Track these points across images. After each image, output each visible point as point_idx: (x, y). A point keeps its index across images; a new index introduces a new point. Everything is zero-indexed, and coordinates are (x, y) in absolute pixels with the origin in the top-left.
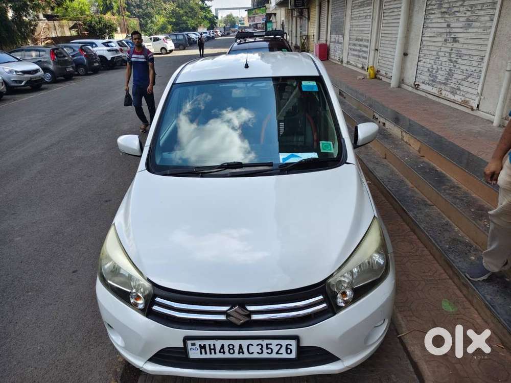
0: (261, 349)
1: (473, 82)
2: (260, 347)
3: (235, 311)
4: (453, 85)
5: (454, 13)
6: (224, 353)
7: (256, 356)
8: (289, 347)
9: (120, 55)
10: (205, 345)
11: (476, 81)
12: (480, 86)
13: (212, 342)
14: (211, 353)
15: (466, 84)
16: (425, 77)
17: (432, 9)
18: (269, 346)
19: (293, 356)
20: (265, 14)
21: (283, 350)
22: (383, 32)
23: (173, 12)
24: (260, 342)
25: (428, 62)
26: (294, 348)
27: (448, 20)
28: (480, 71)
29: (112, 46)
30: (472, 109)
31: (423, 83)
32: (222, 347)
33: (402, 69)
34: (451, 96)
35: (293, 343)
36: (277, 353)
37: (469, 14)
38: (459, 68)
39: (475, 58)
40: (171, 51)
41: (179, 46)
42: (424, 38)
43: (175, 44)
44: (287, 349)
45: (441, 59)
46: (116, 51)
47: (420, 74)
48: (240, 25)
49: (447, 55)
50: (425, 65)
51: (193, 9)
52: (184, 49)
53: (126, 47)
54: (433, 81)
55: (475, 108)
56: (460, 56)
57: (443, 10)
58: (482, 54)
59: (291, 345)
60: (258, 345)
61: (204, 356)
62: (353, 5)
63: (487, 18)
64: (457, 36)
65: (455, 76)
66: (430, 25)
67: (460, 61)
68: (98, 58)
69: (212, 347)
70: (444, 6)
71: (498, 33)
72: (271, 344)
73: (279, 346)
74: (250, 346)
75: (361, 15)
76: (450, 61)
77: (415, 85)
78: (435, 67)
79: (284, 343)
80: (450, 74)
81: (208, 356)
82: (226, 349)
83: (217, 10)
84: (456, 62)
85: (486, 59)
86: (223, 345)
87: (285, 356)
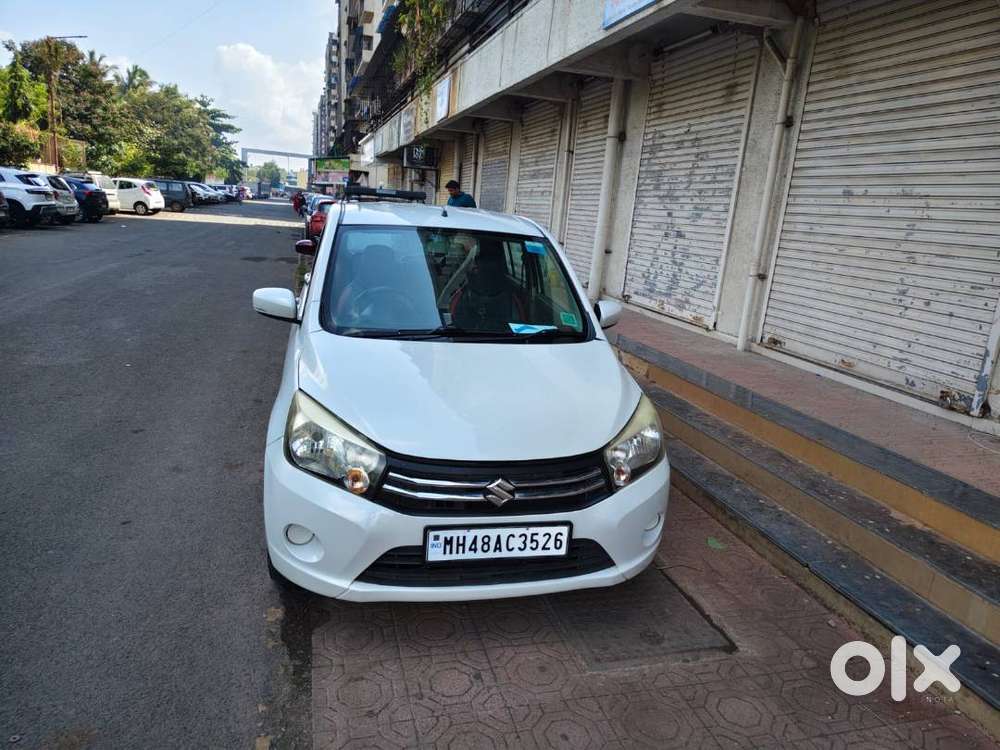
0: (524, 543)
1: (707, 292)
2: (523, 538)
3: (498, 486)
4: (679, 297)
5: (677, 198)
6: (475, 550)
7: (516, 554)
8: (559, 537)
9: (53, 203)
10: (452, 538)
11: (710, 290)
12: (717, 296)
13: (461, 533)
14: (457, 552)
15: (696, 294)
16: (638, 285)
17: (646, 190)
18: (535, 538)
19: (563, 551)
20: (347, 170)
21: (551, 544)
22: (572, 217)
23: (157, 142)
24: (522, 530)
25: (641, 264)
26: (564, 539)
27: (668, 206)
28: (716, 277)
29: (38, 185)
30: (707, 329)
31: (636, 293)
32: (475, 541)
33: (604, 272)
34: (676, 312)
35: (564, 530)
36: (544, 548)
37: (697, 200)
38: (687, 273)
39: (708, 260)
40: (156, 211)
41: (172, 204)
42: (634, 230)
43: (165, 199)
44: (556, 540)
45: (661, 259)
46: (46, 194)
47: (632, 280)
48: (287, 185)
49: (669, 254)
50: (638, 268)
51: (198, 142)
52: (182, 211)
53: (65, 189)
54: (651, 291)
55: (711, 327)
56: (687, 256)
57: (662, 193)
58: (717, 254)
59: (561, 534)
60: (520, 536)
61: (448, 557)
62: (522, 174)
63: (721, 208)
64: (683, 229)
65: (682, 283)
66: (643, 212)
67: (686, 263)
68: (6, 204)
69: (461, 542)
70: (662, 187)
71: (736, 227)
72: (537, 534)
73: (547, 537)
74: (511, 538)
75: (535, 189)
76: (675, 263)
77: (624, 297)
78: (652, 270)
79: (553, 530)
80: (674, 280)
81: (454, 557)
82: (479, 543)
83: (245, 151)
84: (682, 264)
85: (722, 262)
86: (476, 537)
87: (553, 552)
